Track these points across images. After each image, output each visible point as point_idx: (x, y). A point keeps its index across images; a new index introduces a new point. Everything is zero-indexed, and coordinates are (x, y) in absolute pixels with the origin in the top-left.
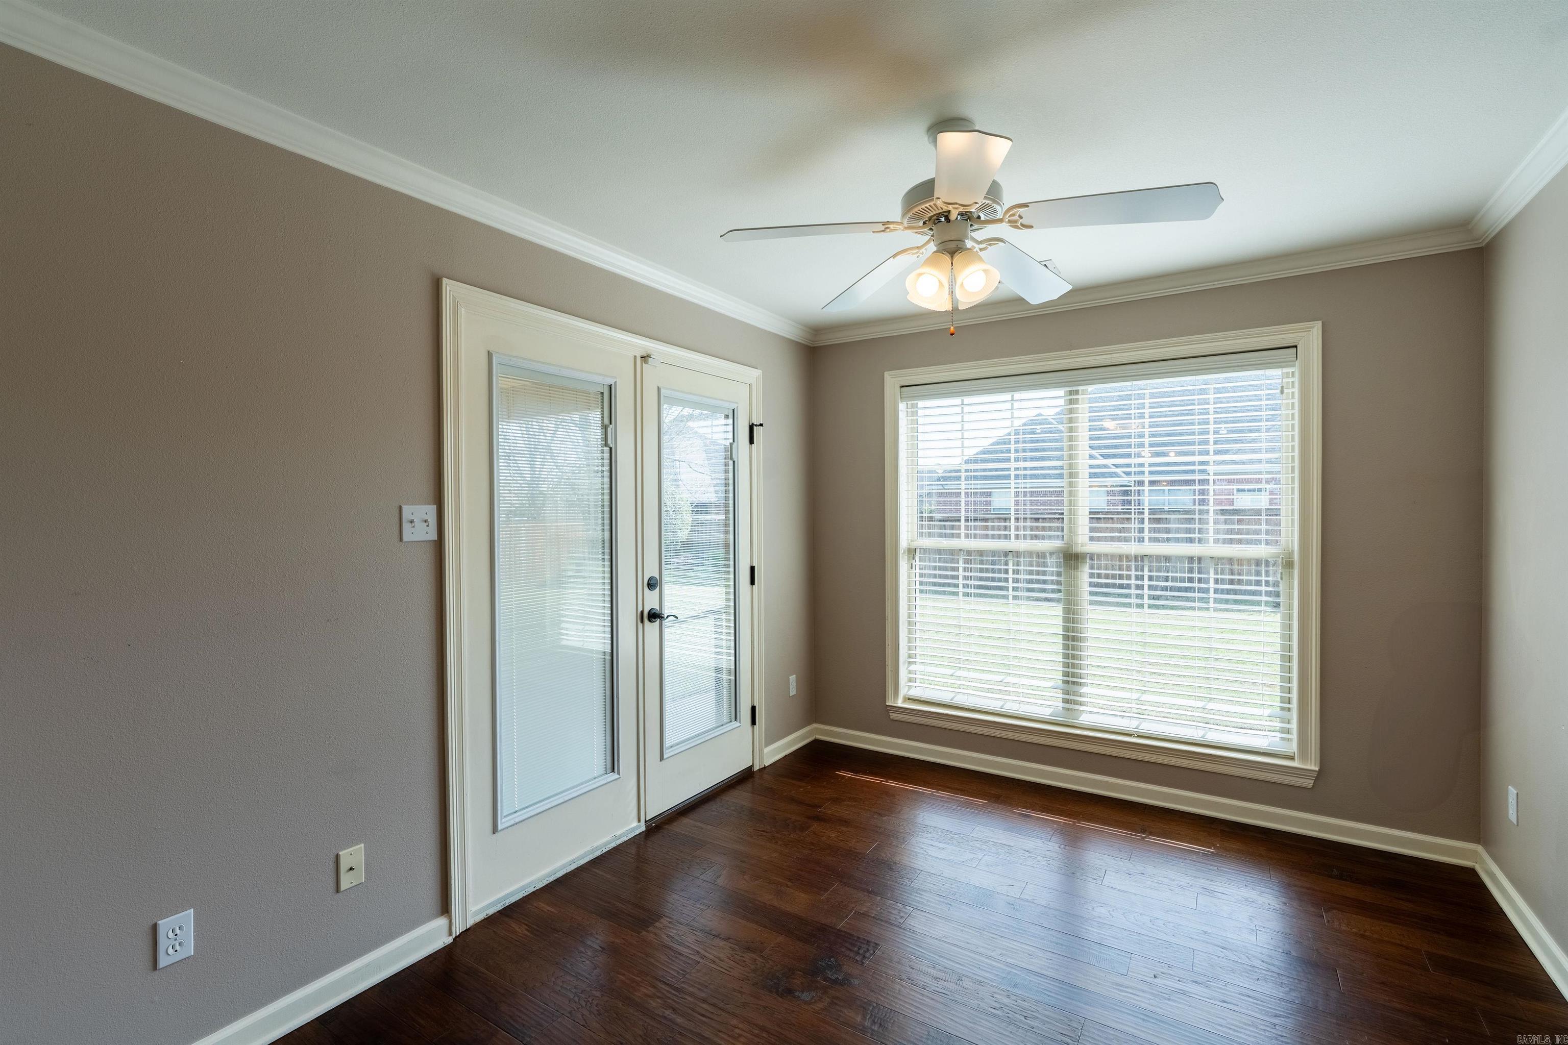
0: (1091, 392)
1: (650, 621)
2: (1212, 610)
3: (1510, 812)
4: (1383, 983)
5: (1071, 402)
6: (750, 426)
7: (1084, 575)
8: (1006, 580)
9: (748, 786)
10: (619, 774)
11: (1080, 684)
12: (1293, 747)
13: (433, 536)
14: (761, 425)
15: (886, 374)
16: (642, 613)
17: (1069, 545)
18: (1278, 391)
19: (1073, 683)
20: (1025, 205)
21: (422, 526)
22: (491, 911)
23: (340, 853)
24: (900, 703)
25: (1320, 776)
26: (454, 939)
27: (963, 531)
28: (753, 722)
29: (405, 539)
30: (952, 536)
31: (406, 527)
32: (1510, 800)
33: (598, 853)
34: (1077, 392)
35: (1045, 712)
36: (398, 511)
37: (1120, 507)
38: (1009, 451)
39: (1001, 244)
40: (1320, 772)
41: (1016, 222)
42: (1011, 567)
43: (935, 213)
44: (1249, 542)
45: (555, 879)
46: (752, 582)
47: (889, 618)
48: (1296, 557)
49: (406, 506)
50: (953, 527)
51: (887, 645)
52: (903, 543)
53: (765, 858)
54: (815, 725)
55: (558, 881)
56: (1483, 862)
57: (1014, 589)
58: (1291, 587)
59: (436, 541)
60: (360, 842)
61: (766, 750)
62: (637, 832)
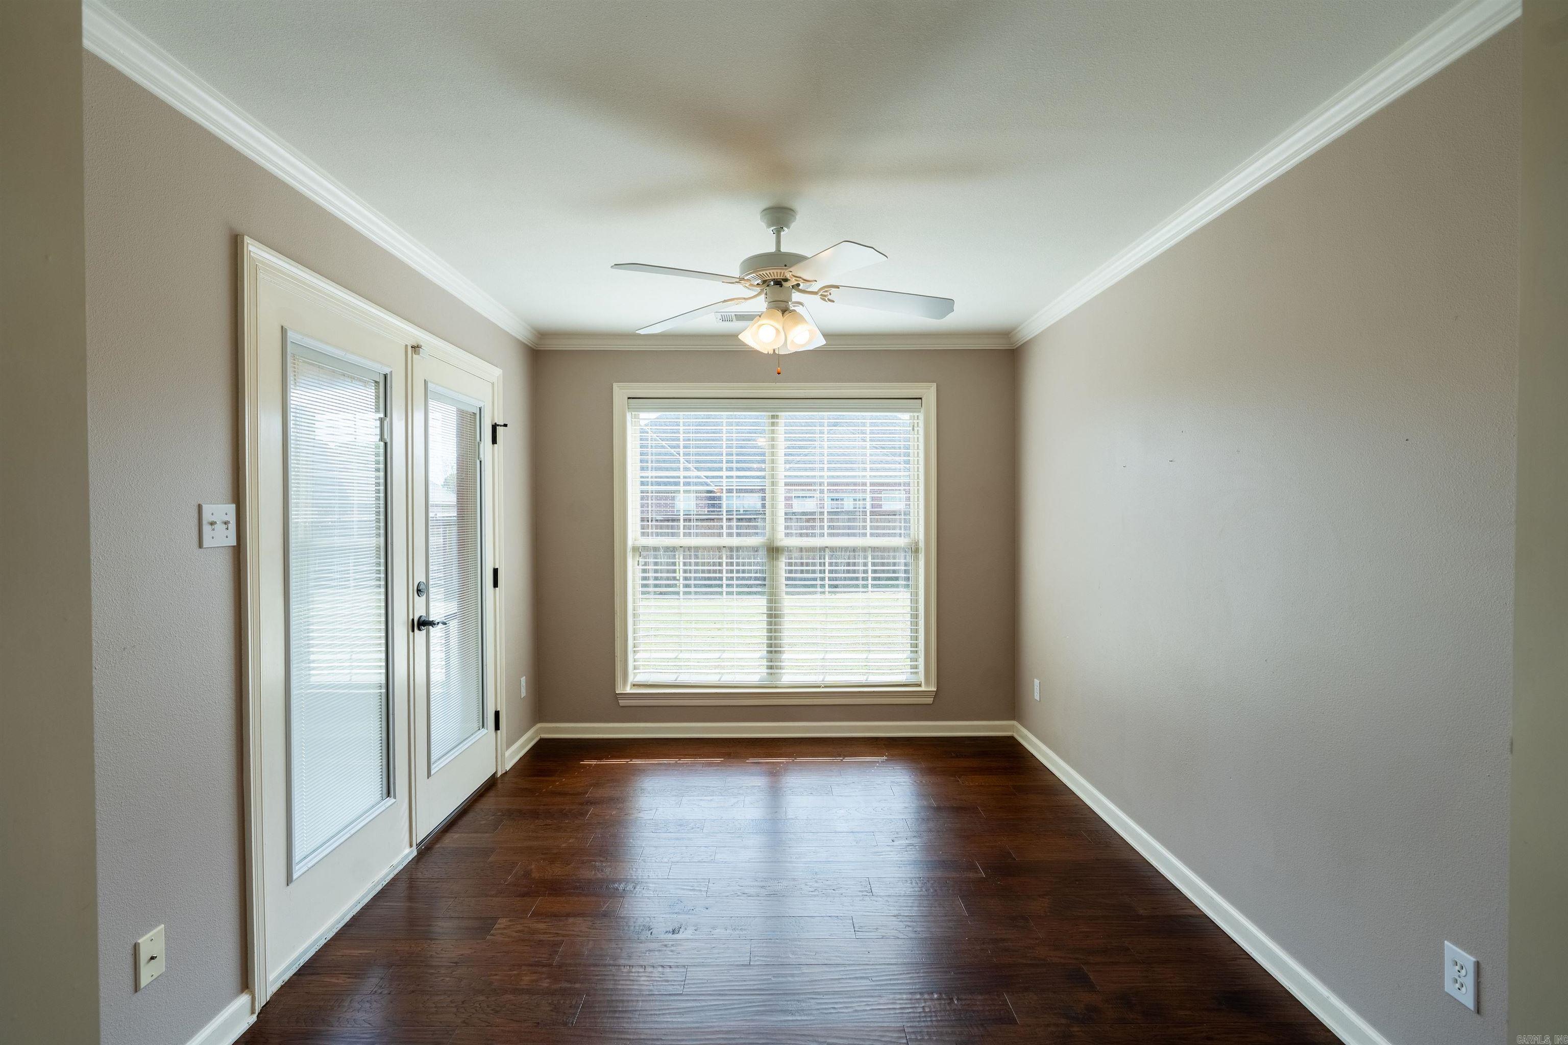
0: (785, 417)
1: (419, 629)
2: (827, 593)
3: (1036, 694)
4: (1000, 808)
5: (773, 424)
6: (493, 426)
7: (782, 564)
8: (720, 571)
9: (492, 794)
10: (395, 798)
11: (780, 652)
12: (921, 678)
13: (233, 542)
14: (505, 425)
15: (615, 385)
16: (413, 620)
17: (772, 540)
18: (911, 428)
19: (776, 652)
20: (837, 287)
21: (220, 527)
22: (286, 977)
23: (139, 941)
24: (628, 690)
25: (937, 694)
26: (258, 1016)
27: (682, 531)
28: (497, 727)
29: (205, 545)
30: (673, 535)
31: (206, 528)
32: (1036, 687)
33: (379, 888)
34: (777, 417)
35: (754, 679)
36: (197, 510)
37: (706, 509)
38: (721, 462)
39: (801, 306)
40: (936, 692)
41: (825, 296)
42: (724, 560)
43: (771, 278)
44: (889, 535)
45: (343, 924)
46: (496, 585)
47: (618, 611)
48: (922, 545)
49: (207, 505)
50: (672, 527)
51: (616, 637)
52: (630, 543)
53: (564, 845)
54: (539, 725)
55: (348, 926)
56: (1018, 731)
57: (728, 579)
58: (917, 566)
59: (234, 546)
60: (160, 923)
61: (507, 753)
62: (410, 858)
